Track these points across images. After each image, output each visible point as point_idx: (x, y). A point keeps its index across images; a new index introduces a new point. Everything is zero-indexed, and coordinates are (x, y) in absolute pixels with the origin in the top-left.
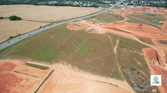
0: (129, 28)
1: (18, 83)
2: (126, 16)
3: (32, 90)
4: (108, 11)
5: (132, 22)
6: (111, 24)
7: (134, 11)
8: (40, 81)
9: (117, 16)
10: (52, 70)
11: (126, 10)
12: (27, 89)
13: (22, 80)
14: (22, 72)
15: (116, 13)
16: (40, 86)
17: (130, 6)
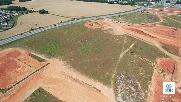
0: (157, 32)
1: (15, 69)
3: (22, 77)
4: (143, 10)
5: (167, 25)
6: (138, 25)
7: (180, 11)
8: (32, 71)
10: (48, 63)
12: (19, 75)
13: (19, 67)
14: (22, 60)
16: (30, 75)
17: (179, 5)
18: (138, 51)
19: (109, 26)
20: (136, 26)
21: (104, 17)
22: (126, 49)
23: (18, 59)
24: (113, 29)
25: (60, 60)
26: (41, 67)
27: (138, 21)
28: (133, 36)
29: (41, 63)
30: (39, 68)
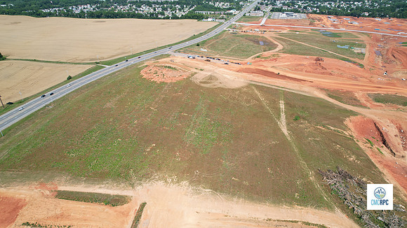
2: (276, 38)
4: (230, 27)
9: (256, 40)
11: (272, 23)
15: (250, 33)
17: (277, 13)
18: (304, 115)
19: (201, 70)
20: (250, 62)
24: (215, 75)
25: (166, 182)
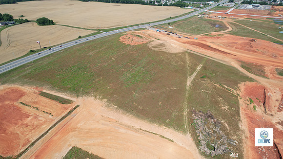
0: (229, 46)
1: (21, 120)
3: (37, 133)
4: (201, 14)
5: (239, 35)
6: (199, 36)
7: (251, 14)
8: (53, 120)
9: (213, 24)
10: (76, 105)
11: (236, 12)
12: (30, 130)
13: (28, 116)
14: (30, 104)
15: (213, 18)
16: (52, 128)
18: (211, 76)
19: (158, 39)
20: (197, 38)
21: (146, 26)
22: (192, 73)
23: (22, 103)
24: (165, 43)
25: (96, 98)
26: (66, 113)
27: (197, 31)
28: (197, 54)
29: (64, 105)
30: (64, 115)
